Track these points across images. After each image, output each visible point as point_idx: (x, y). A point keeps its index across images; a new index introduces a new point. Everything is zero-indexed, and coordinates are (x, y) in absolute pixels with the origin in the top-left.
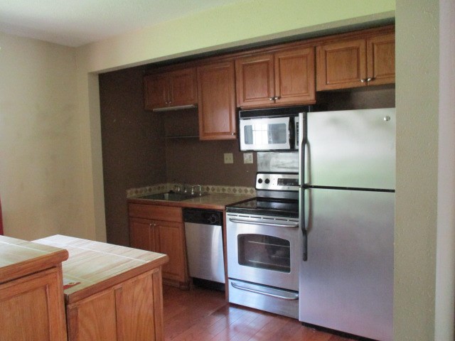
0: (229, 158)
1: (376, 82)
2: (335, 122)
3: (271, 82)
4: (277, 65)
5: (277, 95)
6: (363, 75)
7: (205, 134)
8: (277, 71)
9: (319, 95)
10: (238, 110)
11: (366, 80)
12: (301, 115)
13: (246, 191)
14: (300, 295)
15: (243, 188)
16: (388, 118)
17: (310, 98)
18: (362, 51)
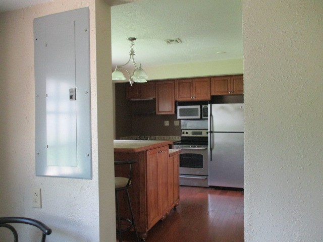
0: (167, 123)
1: (235, 93)
2: (223, 108)
3: (191, 91)
4: (194, 83)
5: (194, 96)
6: (229, 90)
7: (159, 112)
8: (194, 86)
9: (212, 97)
10: (176, 102)
11: (231, 92)
12: (209, 105)
13: (176, 138)
14: (209, 177)
15: (174, 137)
16: (242, 107)
17: (209, 98)
18: (229, 81)
